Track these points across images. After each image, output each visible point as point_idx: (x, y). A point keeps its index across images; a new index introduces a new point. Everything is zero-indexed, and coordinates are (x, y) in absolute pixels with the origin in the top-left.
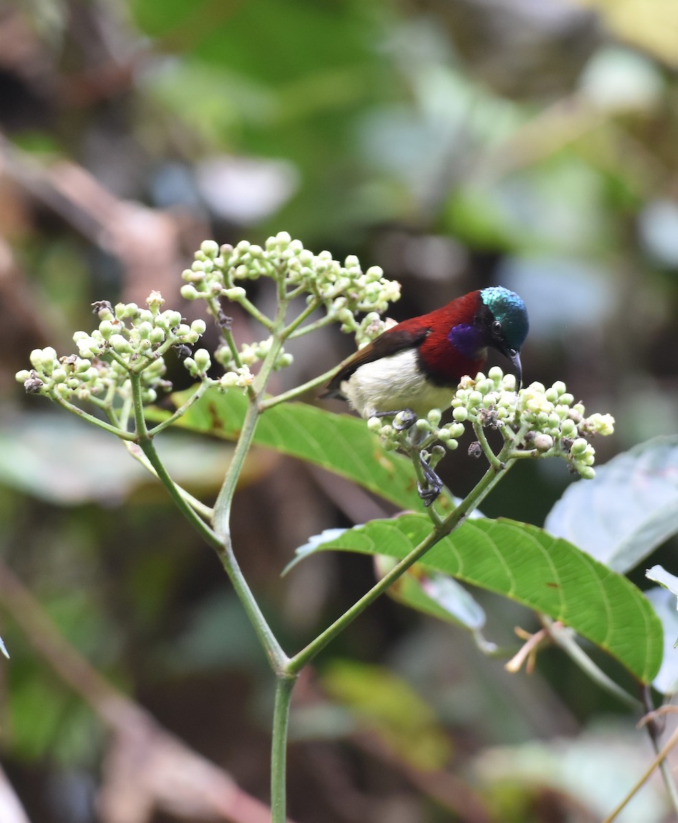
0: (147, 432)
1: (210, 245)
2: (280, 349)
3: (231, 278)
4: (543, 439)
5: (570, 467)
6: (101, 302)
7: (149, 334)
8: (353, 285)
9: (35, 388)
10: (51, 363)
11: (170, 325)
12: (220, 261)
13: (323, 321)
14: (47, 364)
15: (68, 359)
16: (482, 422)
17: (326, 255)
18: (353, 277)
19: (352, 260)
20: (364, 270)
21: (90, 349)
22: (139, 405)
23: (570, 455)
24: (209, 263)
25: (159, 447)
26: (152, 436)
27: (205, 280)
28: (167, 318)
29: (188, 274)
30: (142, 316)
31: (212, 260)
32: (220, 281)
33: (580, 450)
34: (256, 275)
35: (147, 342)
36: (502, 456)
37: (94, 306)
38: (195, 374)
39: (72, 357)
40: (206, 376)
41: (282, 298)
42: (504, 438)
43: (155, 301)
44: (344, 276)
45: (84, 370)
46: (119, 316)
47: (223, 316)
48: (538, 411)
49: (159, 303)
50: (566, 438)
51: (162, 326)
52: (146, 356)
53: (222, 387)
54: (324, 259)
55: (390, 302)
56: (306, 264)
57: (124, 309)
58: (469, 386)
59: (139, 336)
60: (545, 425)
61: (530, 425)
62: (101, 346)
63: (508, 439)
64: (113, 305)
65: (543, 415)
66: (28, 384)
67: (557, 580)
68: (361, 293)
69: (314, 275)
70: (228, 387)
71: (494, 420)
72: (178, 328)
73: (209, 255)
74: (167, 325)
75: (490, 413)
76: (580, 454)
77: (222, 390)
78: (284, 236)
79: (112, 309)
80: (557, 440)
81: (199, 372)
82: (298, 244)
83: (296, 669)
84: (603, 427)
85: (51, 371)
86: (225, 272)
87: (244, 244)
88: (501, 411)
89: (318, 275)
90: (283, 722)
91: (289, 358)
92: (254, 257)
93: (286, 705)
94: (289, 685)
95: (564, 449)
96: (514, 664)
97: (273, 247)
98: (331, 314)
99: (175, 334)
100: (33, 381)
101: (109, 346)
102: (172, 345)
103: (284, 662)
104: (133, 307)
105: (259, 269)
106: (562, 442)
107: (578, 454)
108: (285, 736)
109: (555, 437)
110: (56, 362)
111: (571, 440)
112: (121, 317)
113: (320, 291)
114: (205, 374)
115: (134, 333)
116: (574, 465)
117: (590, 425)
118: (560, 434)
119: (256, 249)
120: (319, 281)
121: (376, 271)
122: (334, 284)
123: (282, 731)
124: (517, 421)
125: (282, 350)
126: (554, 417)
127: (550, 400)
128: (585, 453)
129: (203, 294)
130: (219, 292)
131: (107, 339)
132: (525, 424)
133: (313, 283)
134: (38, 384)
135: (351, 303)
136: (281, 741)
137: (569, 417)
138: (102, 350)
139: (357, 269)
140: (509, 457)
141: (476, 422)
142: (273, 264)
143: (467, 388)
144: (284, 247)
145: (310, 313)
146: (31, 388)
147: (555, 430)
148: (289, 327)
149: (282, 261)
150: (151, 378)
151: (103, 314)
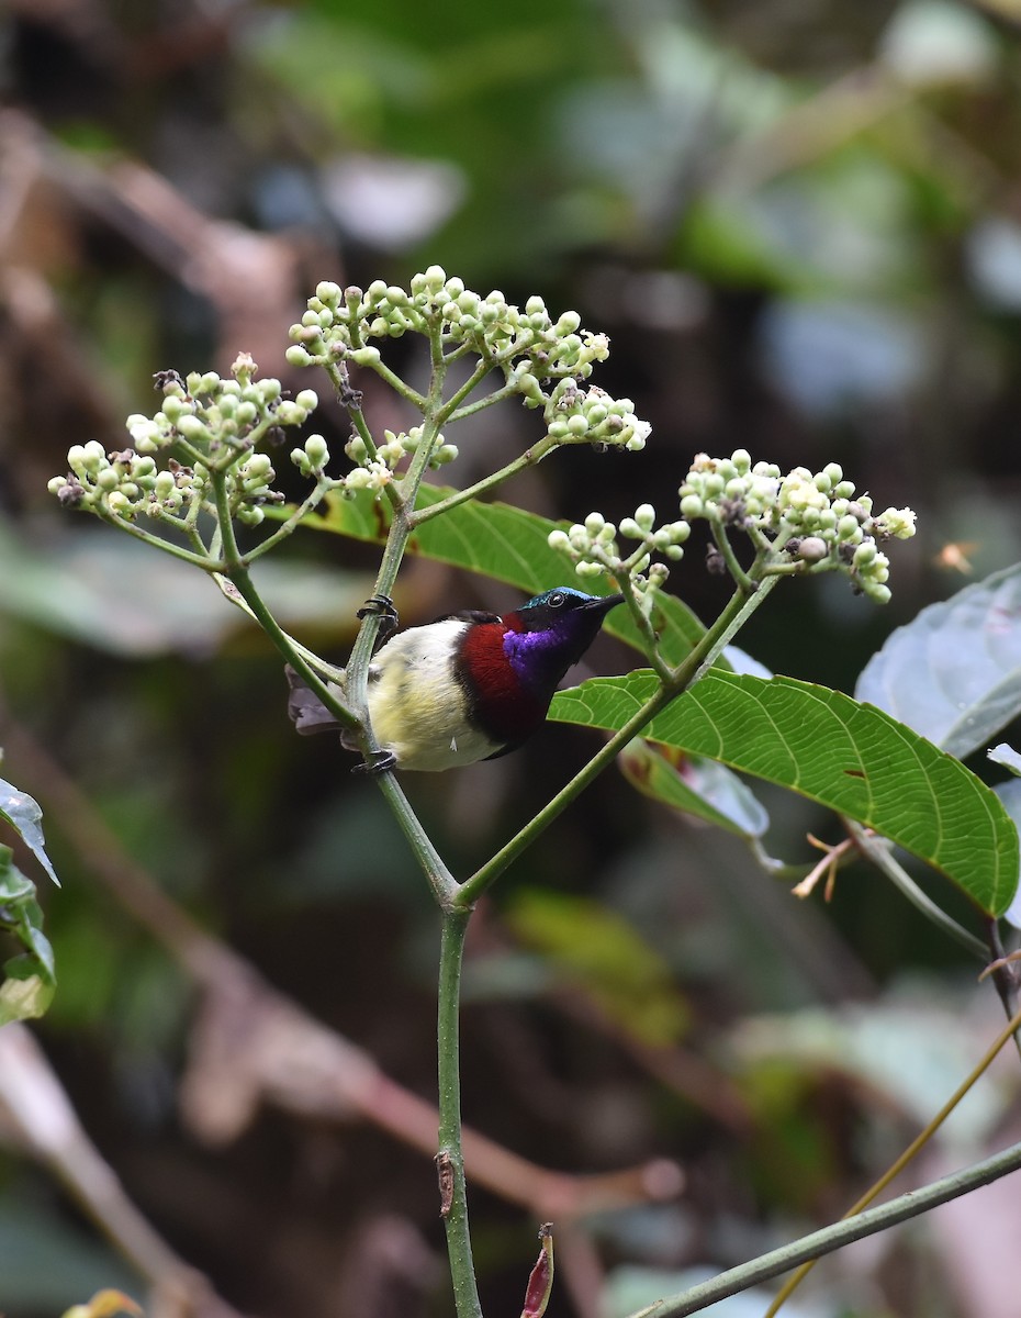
0: (239, 558)
1: (328, 288)
2: (436, 436)
3: (362, 336)
4: (814, 544)
5: (853, 586)
6: (166, 373)
7: (234, 412)
8: (537, 339)
9: (74, 499)
10: (96, 462)
11: (266, 400)
12: (344, 312)
13: (499, 394)
14: (91, 465)
15: (120, 457)
16: (724, 519)
17: (497, 295)
18: (536, 326)
19: (535, 302)
20: (554, 318)
21: (152, 439)
22: (226, 518)
23: (853, 567)
24: (327, 313)
25: (256, 577)
26: (247, 564)
27: (321, 339)
28: (261, 390)
29: (297, 329)
30: (225, 389)
31: (332, 309)
32: (344, 340)
33: (866, 559)
34: (400, 330)
35: (231, 423)
36: (754, 572)
37: (157, 378)
38: (307, 472)
39: (127, 453)
40: (323, 475)
41: (438, 360)
42: (756, 546)
43: (243, 367)
44: (524, 326)
45: (145, 472)
46: (192, 391)
47: (349, 390)
48: (804, 507)
49: (250, 369)
50: (846, 542)
51: (254, 400)
52: (232, 445)
53: (347, 491)
54: (494, 302)
55: (595, 363)
56: (467, 310)
57: (200, 381)
58: (707, 469)
59: (220, 416)
60: (815, 526)
61: (795, 529)
62: (167, 434)
63: (761, 547)
64: (183, 377)
65: (810, 512)
66: (61, 493)
67: (862, 766)
68: (553, 352)
69: (479, 325)
70: (357, 490)
71: (742, 515)
72: (279, 404)
73: (327, 302)
74: (261, 400)
75: (734, 506)
76: (867, 567)
77: (348, 494)
78: (436, 272)
79: (182, 382)
80: (833, 546)
81: (313, 469)
82: (456, 283)
83: (468, 898)
84: (901, 526)
85: (96, 474)
86: (352, 326)
87: (378, 286)
88: (752, 503)
89: (485, 326)
90: (453, 977)
91: (452, 449)
92: (394, 303)
93: (457, 950)
94: (460, 922)
95: (844, 560)
96: (804, 888)
97: (421, 288)
98: (511, 383)
99: (274, 412)
100: (71, 488)
101: (177, 432)
102: (269, 428)
103: (452, 888)
104: (212, 376)
105: (403, 321)
106: (840, 549)
107: (864, 566)
108: (457, 997)
109: (830, 542)
110: (104, 462)
111: (854, 546)
112: (196, 392)
113: (491, 349)
114: (321, 470)
115: (213, 412)
116: (858, 582)
117: (882, 525)
118: (837, 538)
119: (397, 292)
120: (488, 336)
121: (571, 318)
122: (514, 339)
123: (453, 989)
124: (776, 522)
125: (441, 438)
126: (828, 514)
127: (821, 490)
128: (875, 565)
129: (318, 358)
130: (341, 354)
131: (174, 423)
132: (787, 528)
133: (479, 337)
134: (78, 493)
135: (539, 366)
136: (451, 1004)
137: (849, 513)
138: (168, 440)
139: (544, 316)
140: (764, 573)
141: (714, 520)
142: (422, 313)
143: (703, 471)
144: (436, 287)
145: (477, 381)
146: (67, 498)
147: (829, 532)
148: (448, 404)
149: (434, 307)
150: (255, 487)
151: (169, 389)
